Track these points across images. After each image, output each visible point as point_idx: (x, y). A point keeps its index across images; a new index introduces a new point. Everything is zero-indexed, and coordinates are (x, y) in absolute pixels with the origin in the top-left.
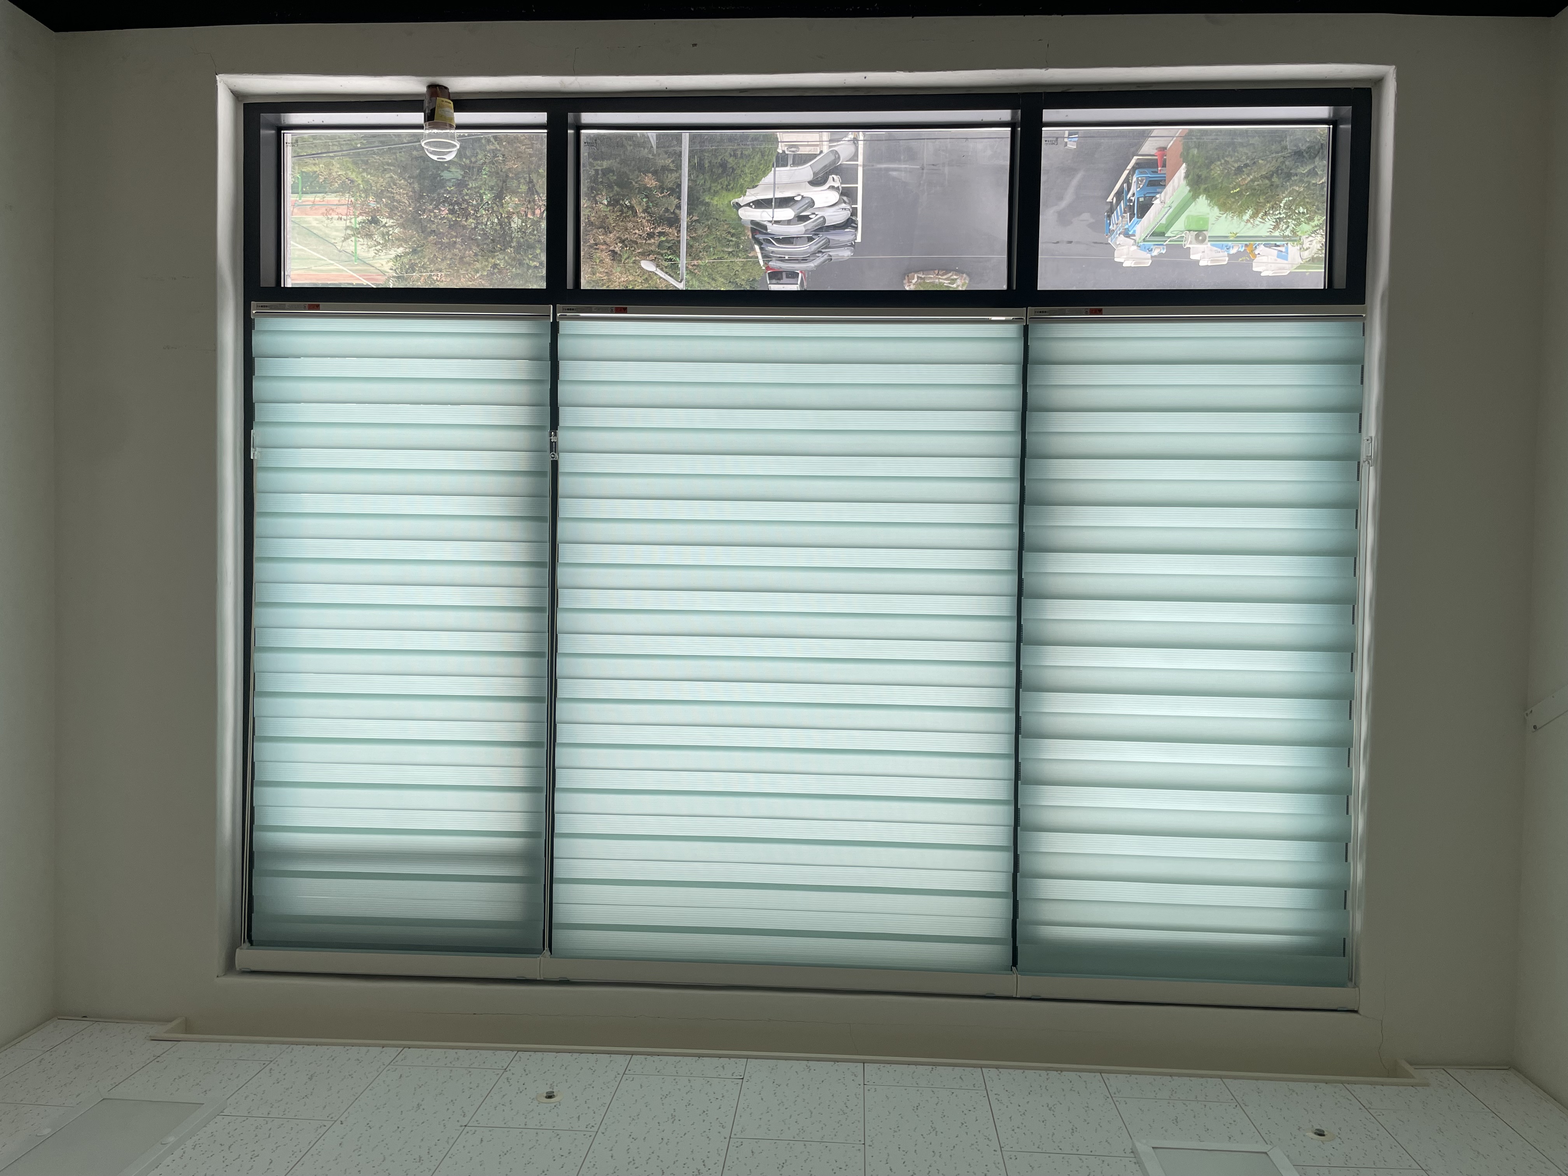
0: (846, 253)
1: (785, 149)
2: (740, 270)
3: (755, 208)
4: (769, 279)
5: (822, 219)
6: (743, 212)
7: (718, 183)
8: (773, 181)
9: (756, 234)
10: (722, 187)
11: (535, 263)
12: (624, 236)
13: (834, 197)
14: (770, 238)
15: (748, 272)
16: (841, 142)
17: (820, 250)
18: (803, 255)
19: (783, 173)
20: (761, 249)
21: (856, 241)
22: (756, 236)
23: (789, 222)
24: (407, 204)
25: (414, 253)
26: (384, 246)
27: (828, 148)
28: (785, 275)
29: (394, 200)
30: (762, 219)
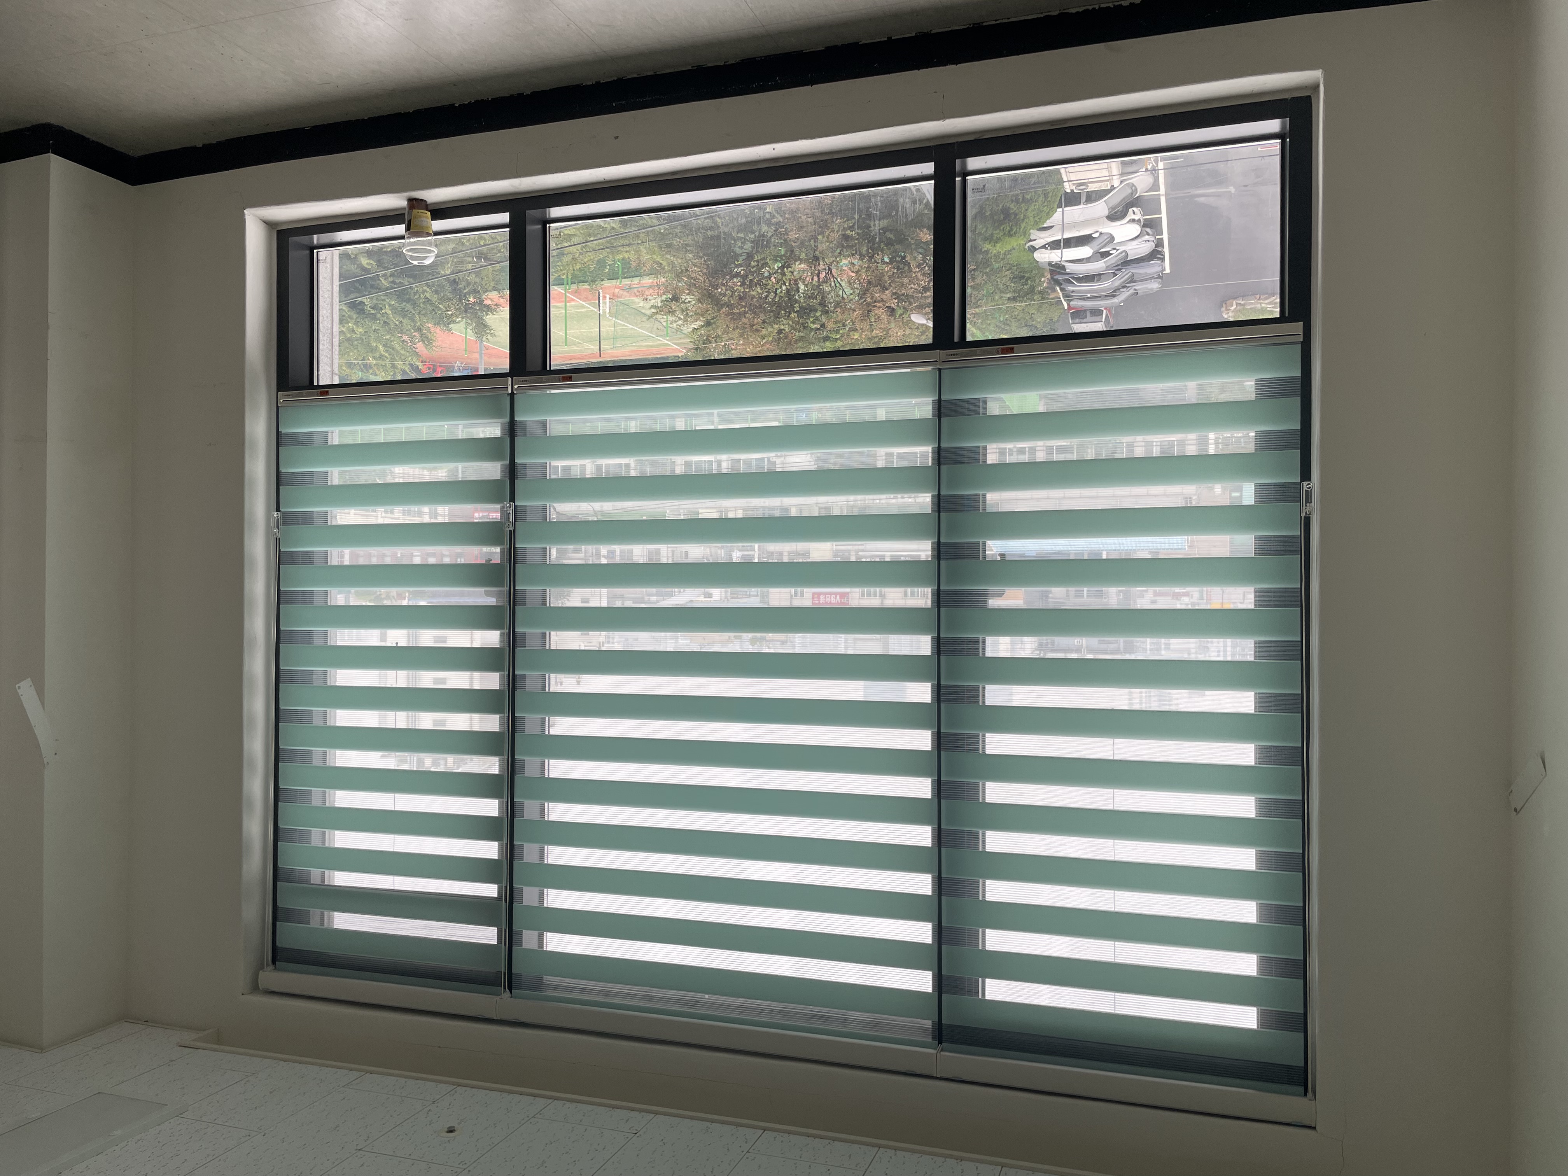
0: (1155, 286)
1: (1074, 188)
2: (1035, 313)
3: (1050, 250)
4: (1073, 321)
5: (1124, 254)
6: (1039, 255)
7: (1000, 230)
8: (1061, 222)
9: (1055, 275)
10: (1005, 233)
11: (816, 326)
12: (901, 291)
13: (1136, 229)
14: (1071, 277)
15: (1044, 314)
16: (1138, 174)
17: (1123, 285)
18: (1108, 291)
19: (1073, 213)
20: (1062, 290)
21: (1164, 272)
22: (1055, 277)
23: (1088, 260)
24: (703, 280)
25: (709, 325)
26: (685, 321)
27: (1122, 182)
28: (1088, 314)
29: (692, 278)
30: (1060, 260)
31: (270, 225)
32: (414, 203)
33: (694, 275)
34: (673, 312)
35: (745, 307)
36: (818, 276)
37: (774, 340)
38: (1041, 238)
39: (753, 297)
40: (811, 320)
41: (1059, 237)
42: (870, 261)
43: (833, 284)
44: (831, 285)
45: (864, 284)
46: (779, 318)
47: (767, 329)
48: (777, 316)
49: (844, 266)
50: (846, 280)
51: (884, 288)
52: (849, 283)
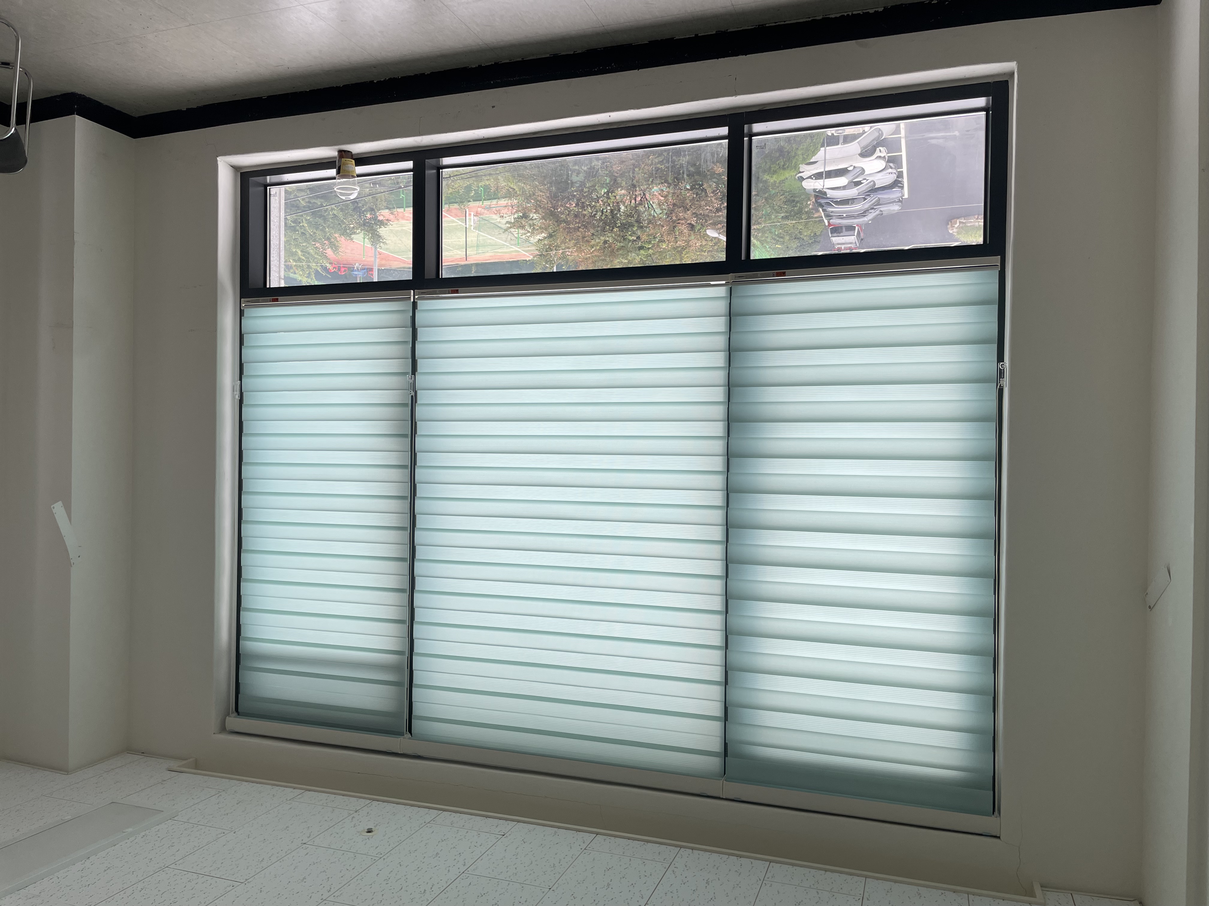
0: (896, 208)
2: (803, 228)
3: (815, 179)
4: (831, 233)
5: (872, 183)
6: (806, 184)
7: (776, 164)
8: (824, 158)
9: (818, 200)
10: (780, 167)
11: (633, 238)
12: (699, 212)
13: (882, 164)
14: (830, 201)
15: (810, 230)
17: (872, 207)
18: (859, 212)
19: (833, 151)
20: (824, 210)
21: (903, 197)
22: (819, 201)
23: (844, 188)
24: (546, 202)
25: (551, 237)
26: (532, 233)
28: (844, 229)
29: (538, 200)
30: (822, 187)
31: (236, 168)
32: (343, 154)
33: (539, 198)
34: (523, 227)
35: (579, 223)
36: (635, 200)
37: (601, 248)
38: (807, 171)
39: (584, 216)
40: (630, 233)
41: (822, 170)
42: (675, 188)
44: (645, 206)
45: (670, 206)
46: (606, 232)
47: (595, 241)
48: (604, 230)
49: (655, 192)
50: (657, 203)
51: (686, 209)
52: (659, 205)
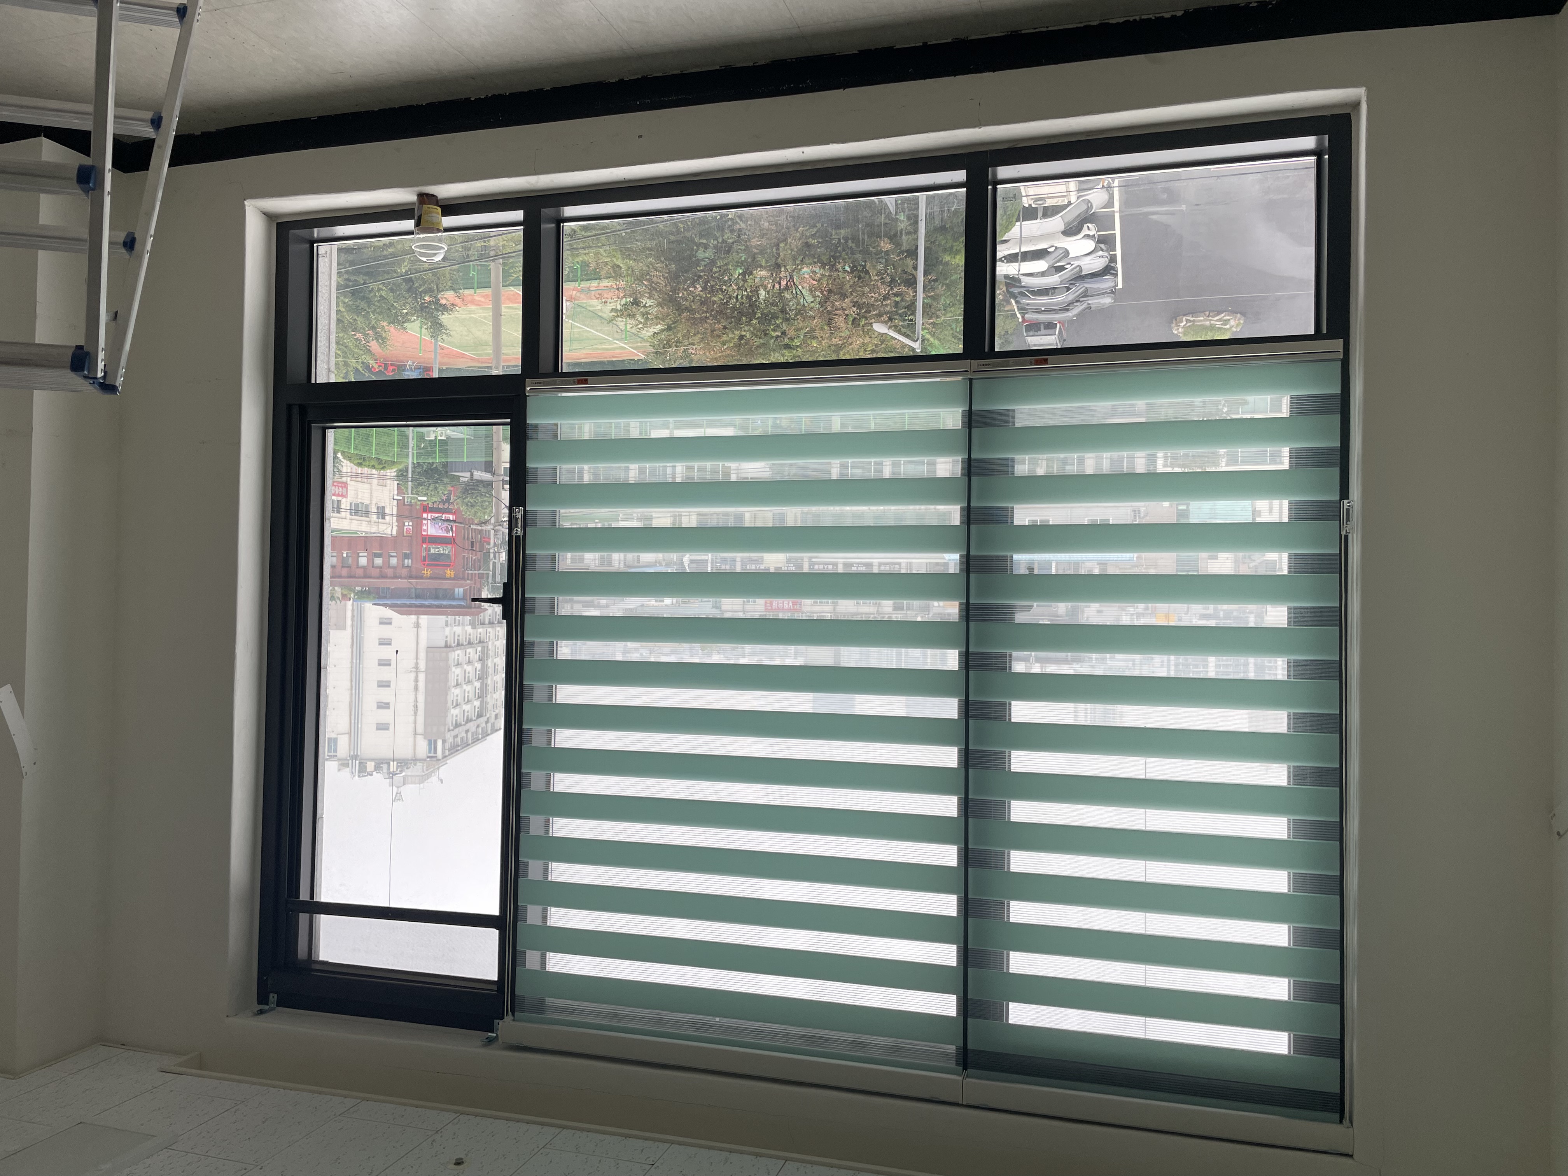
0: (1107, 300)
1: (1031, 202)
3: (1007, 262)
4: (1026, 332)
5: (1078, 268)
8: (1019, 235)
11: (777, 333)
12: (861, 300)
13: (1090, 245)
14: (1026, 291)
16: (1094, 190)
17: (1077, 299)
18: (1062, 305)
19: (1031, 227)
20: (1017, 302)
21: (1116, 288)
22: (1011, 290)
23: (1043, 274)
24: (664, 284)
25: (670, 330)
26: (645, 324)
27: (1078, 198)
28: (1042, 327)
29: (653, 282)
30: (1017, 273)
31: (269, 216)
32: (424, 198)
33: (655, 279)
34: (632, 316)
35: (707, 312)
36: (780, 284)
37: (735, 346)
38: (1002, 251)
39: (714, 302)
40: (772, 327)
41: (1017, 251)
42: (831, 270)
43: (794, 292)
44: (792, 292)
45: (825, 293)
46: (741, 324)
47: (728, 335)
48: (739, 321)
49: (806, 274)
50: (807, 288)
51: (843, 296)
52: (811, 291)
